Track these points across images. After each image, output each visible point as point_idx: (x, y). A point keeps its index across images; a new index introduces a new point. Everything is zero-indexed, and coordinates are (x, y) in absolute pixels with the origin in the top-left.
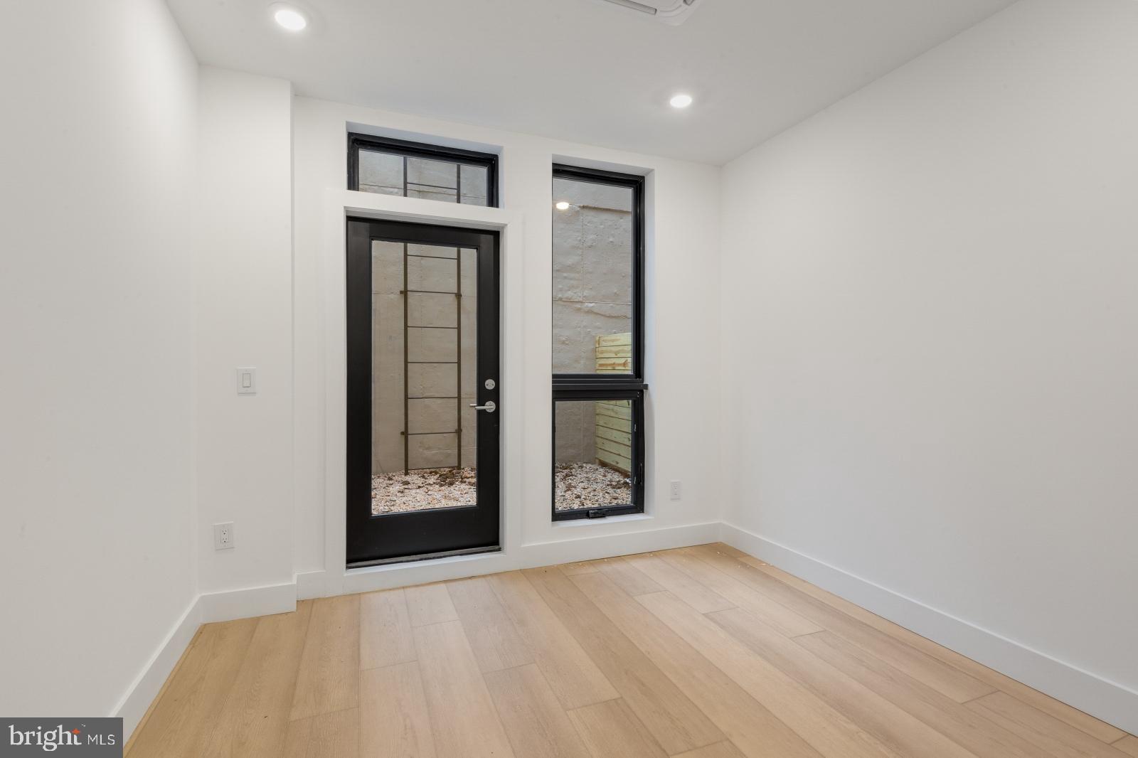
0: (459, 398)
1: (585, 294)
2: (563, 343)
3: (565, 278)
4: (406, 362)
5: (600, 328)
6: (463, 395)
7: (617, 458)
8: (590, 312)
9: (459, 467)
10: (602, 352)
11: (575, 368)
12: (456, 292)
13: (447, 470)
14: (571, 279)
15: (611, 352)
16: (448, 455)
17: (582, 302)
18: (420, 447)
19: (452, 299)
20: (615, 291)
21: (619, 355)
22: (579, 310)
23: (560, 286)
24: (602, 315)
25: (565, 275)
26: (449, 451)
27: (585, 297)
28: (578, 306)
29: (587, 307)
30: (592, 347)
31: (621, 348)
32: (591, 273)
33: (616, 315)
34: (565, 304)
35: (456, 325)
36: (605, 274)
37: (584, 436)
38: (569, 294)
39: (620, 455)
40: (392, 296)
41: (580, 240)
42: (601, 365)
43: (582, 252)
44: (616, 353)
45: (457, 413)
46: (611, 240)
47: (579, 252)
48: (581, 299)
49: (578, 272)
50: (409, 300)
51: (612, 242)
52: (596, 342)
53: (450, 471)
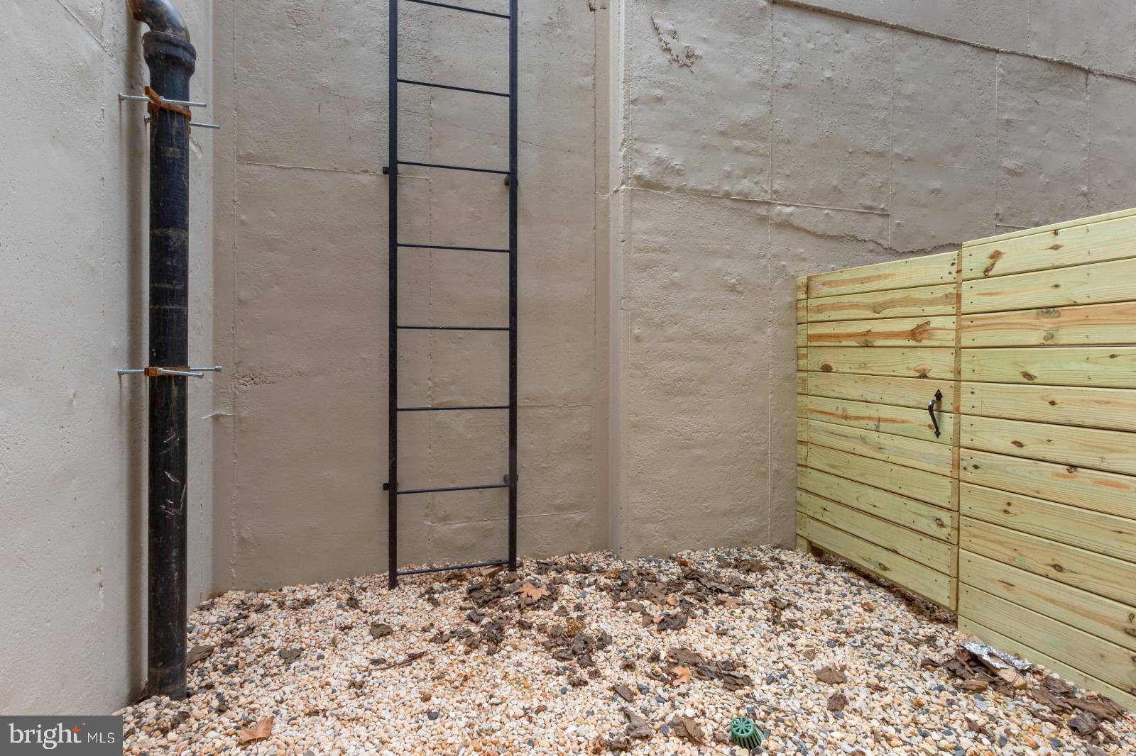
0: (513, 407)
1: (776, 187)
2: (732, 289)
3: (737, 149)
4: (394, 327)
5: (804, 260)
6: (520, 402)
7: (886, 558)
8: (785, 225)
9: (512, 565)
10: (820, 309)
11: (755, 342)
12: (507, 169)
13: (486, 571)
14: (749, 153)
15: (856, 306)
16: (487, 534)
17: (768, 203)
18: (427, 515)
19: (496, 186)
20: (835, 183)
21: (886, 313)
22: (763, 220)
23: (727, 168)
24: (809, 233)
25: (737, 143)
26: (490, 524)
27: (776, 192)
28: (762, 211)
29: (779, 214)
30: (790, 299)
31: (899, 295)
32: (789, 142)
33: (836, 234)
34: (737, 205)
35: (506, 245)
36: (815, 146)
37: (774, 488)
38: (745, 184)
39: (895, 552)
40: (366, 179)
41: (768, 71)
42: (811, 338)
43: (771, 97)
44: (876, 308)
45: (507, 440)
46: (828, 74)
47: (766, 96)
48: (767, 198)
49: (764, 139)
50: (404, 191)
51: (828, 78)
52: (798, 288)
53: (492, 575)
